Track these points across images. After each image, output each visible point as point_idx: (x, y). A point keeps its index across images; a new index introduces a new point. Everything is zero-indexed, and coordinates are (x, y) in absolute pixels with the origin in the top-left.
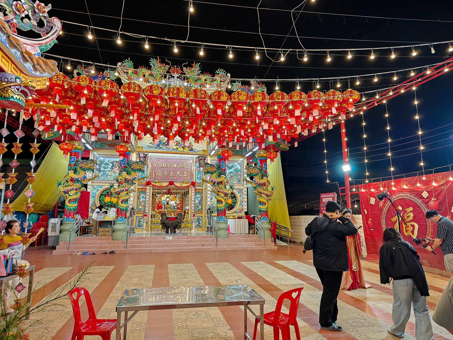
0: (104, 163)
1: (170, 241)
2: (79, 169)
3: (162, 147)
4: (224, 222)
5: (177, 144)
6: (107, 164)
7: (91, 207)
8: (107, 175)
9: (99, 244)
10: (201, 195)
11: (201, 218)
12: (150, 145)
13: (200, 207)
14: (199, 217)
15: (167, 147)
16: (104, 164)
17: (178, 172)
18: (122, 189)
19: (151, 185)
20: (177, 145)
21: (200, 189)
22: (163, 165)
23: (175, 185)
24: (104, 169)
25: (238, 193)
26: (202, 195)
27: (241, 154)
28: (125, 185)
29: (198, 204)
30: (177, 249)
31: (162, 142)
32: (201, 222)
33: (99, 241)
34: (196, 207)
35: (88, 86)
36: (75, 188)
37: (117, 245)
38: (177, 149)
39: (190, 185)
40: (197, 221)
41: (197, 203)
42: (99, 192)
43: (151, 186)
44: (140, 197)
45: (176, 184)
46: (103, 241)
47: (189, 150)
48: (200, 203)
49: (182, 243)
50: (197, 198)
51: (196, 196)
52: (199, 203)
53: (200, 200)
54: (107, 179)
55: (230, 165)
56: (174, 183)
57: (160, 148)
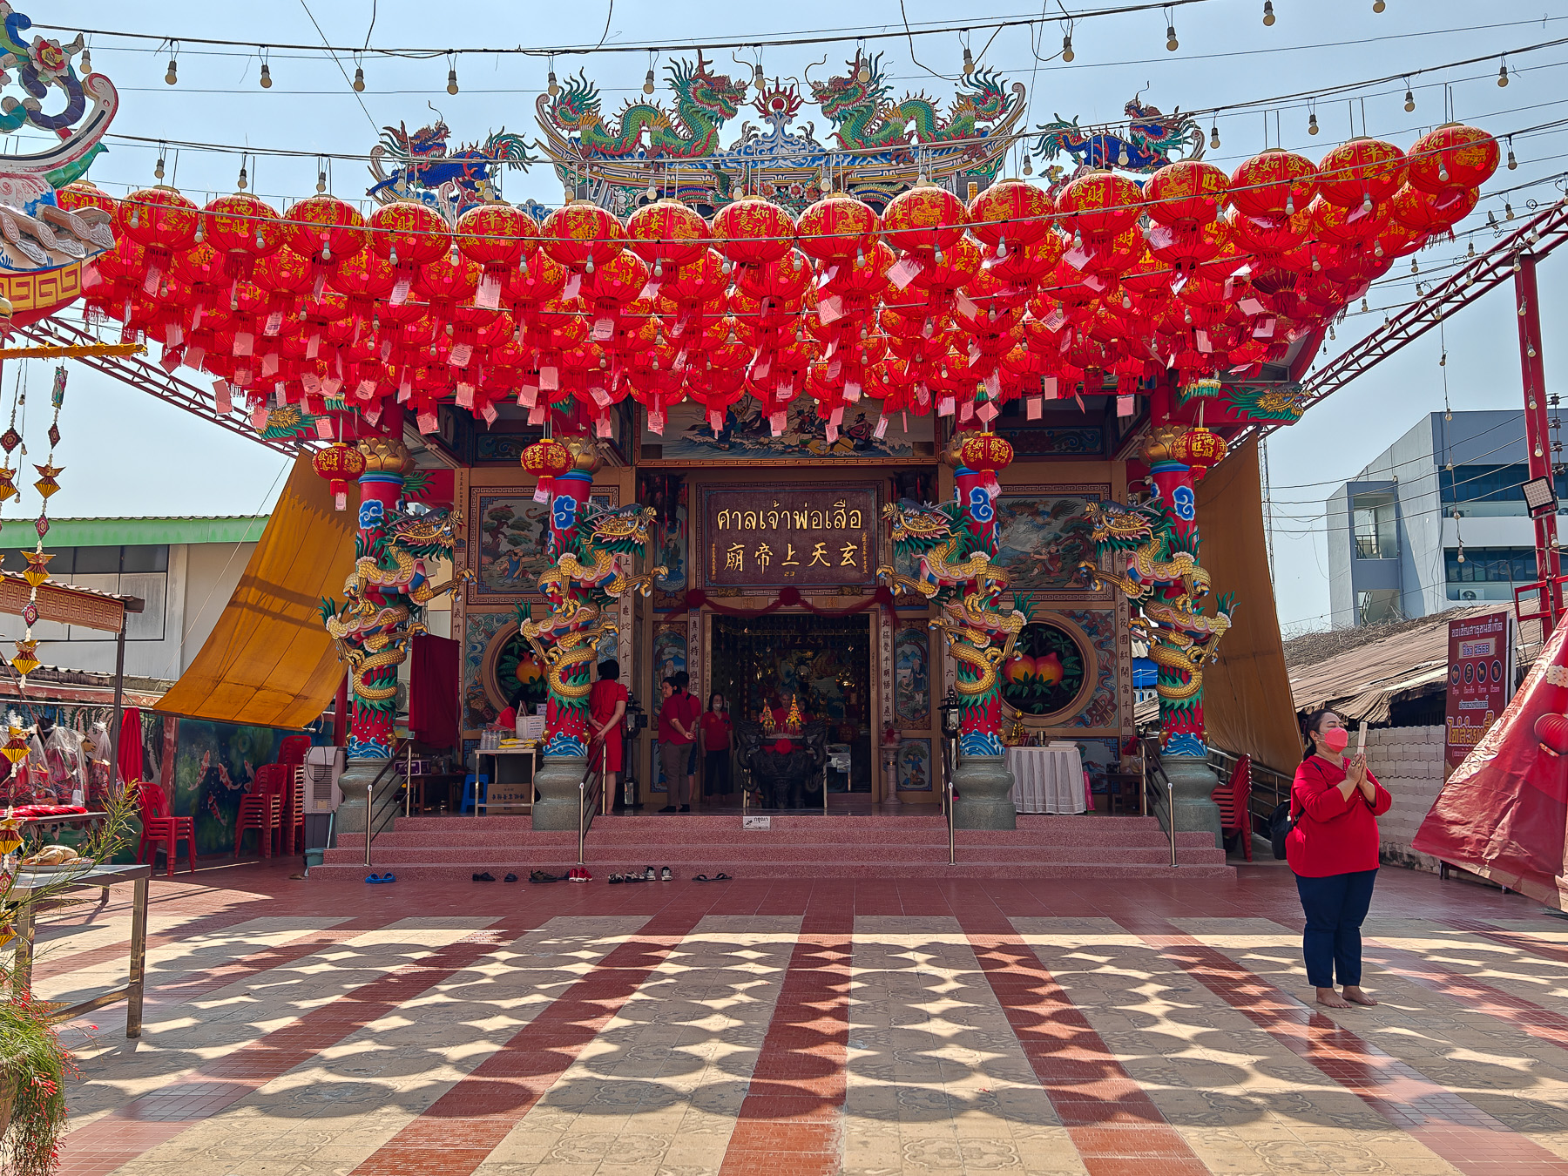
0: (510, 522)
1: (759, 835)
2: (393, 550)
3: (739, 440)
4: (995, 757)
5: (800, 424)
6: (521, 526)
7: (468, 702)
8: (524, 573)
9: (481, 843)
10: (921, 648)
11: (924, 746)
12: (691, 435)
13: (919, 697)
14: (916, 742)
15: (762, 439)
16: (512, 527)
17: (817, 546)
18: (563, 623)
19: (705, 607)
20: (801, 429)
21: (914, 620)
22: (754, 524)
23: (804, 603)
24: (512, 547)
25: (1089, 635)
26: (924, 645)
27: (1098, 448)
28: (571, 608)
29: (908, 685)
30: (782, 869)
31: (739, 420)
32: (924, 765)
33: (481, 835)
34: (899, 699)
35: (334, 231)
36: (385, 622)
37: (550, 847)
38: (804, 444)
39: (870, 603)
40: (910, 761)
41: (906, 682)
42: (497, 638)
43: (705, 612)
44: (665, 658)
45: (809, 600)
46: (498, 833)
47: (857, 448)
48: (919, 683)
49: (807, 846)
50: (906, 658)
51: (899, 651)
52: (915, 679)
53: (917, 668)
54: (526, 585)
55: (1046, 504)
56: (799, 595)
57: (731, 447)
